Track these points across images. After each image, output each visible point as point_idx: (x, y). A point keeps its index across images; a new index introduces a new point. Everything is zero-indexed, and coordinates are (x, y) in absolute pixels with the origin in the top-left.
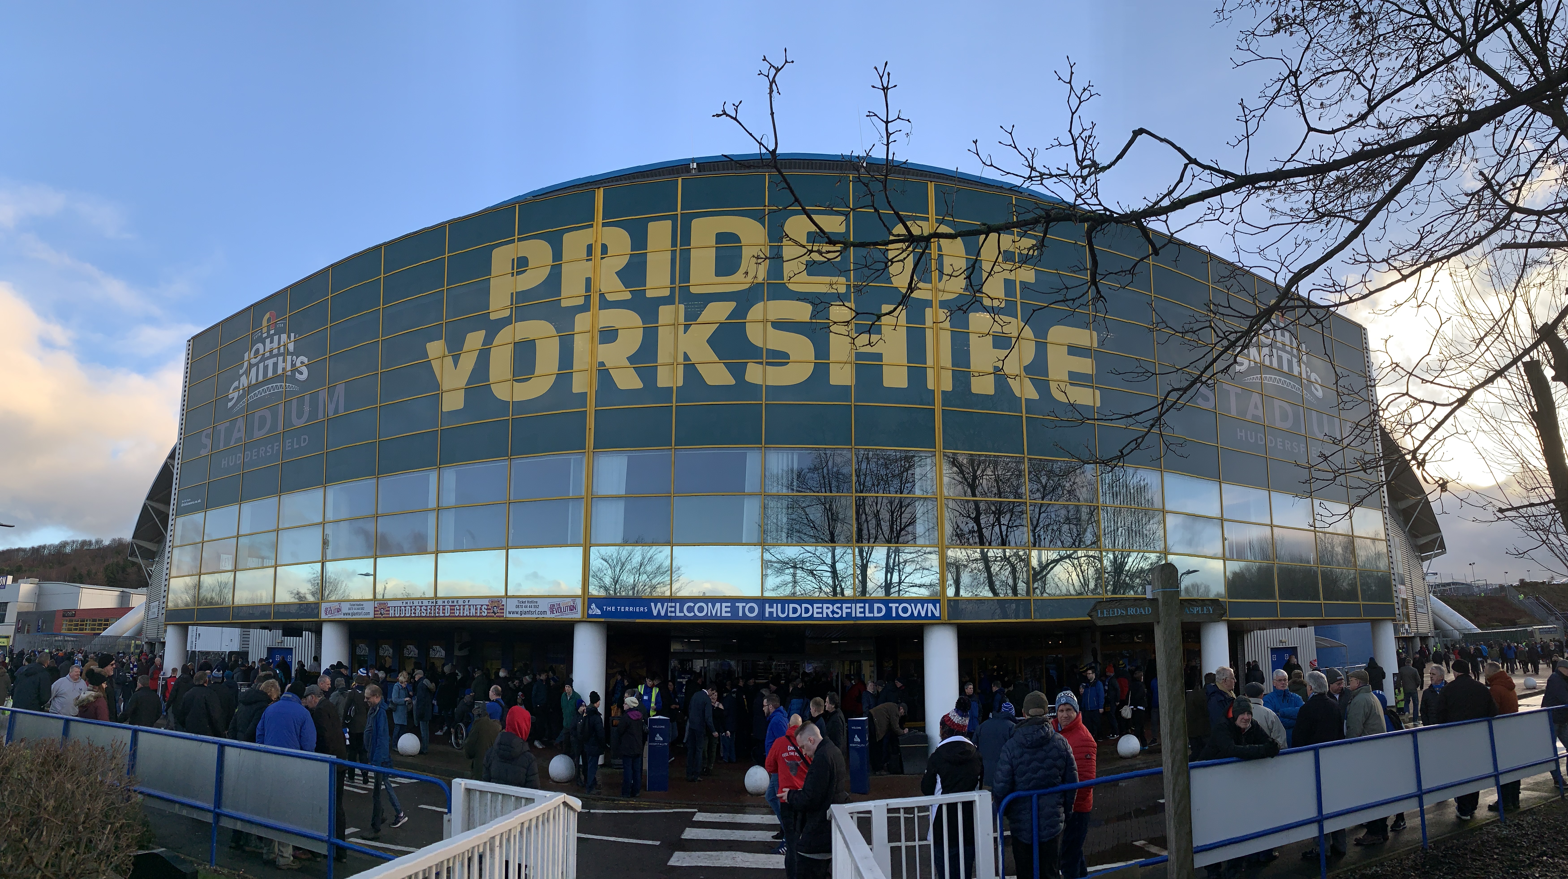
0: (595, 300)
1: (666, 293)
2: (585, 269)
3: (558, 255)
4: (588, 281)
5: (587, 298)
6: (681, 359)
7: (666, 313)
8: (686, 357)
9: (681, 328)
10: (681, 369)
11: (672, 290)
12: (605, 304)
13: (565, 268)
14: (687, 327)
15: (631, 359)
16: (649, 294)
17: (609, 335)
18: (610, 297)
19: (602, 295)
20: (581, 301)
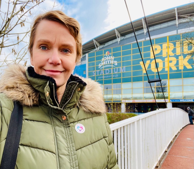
0: (168, 56)
1: (180, 54)
2: (166, 50)
3: (162, 48)
4: (167, 53)
5: (167, 56)
6: (183, 65)
7: (180, 57)
8: (184, 64)
9: (183, 60)
10: (183, 67)
11: (181, 54)
12: (170, 56)
13: (163, 50)
14: (184, 60)
15: (175, 65)
16: (177, 55)
17: (171, 62)
18: (171, 55)
19: (169, 55)
20: (166, 56)
